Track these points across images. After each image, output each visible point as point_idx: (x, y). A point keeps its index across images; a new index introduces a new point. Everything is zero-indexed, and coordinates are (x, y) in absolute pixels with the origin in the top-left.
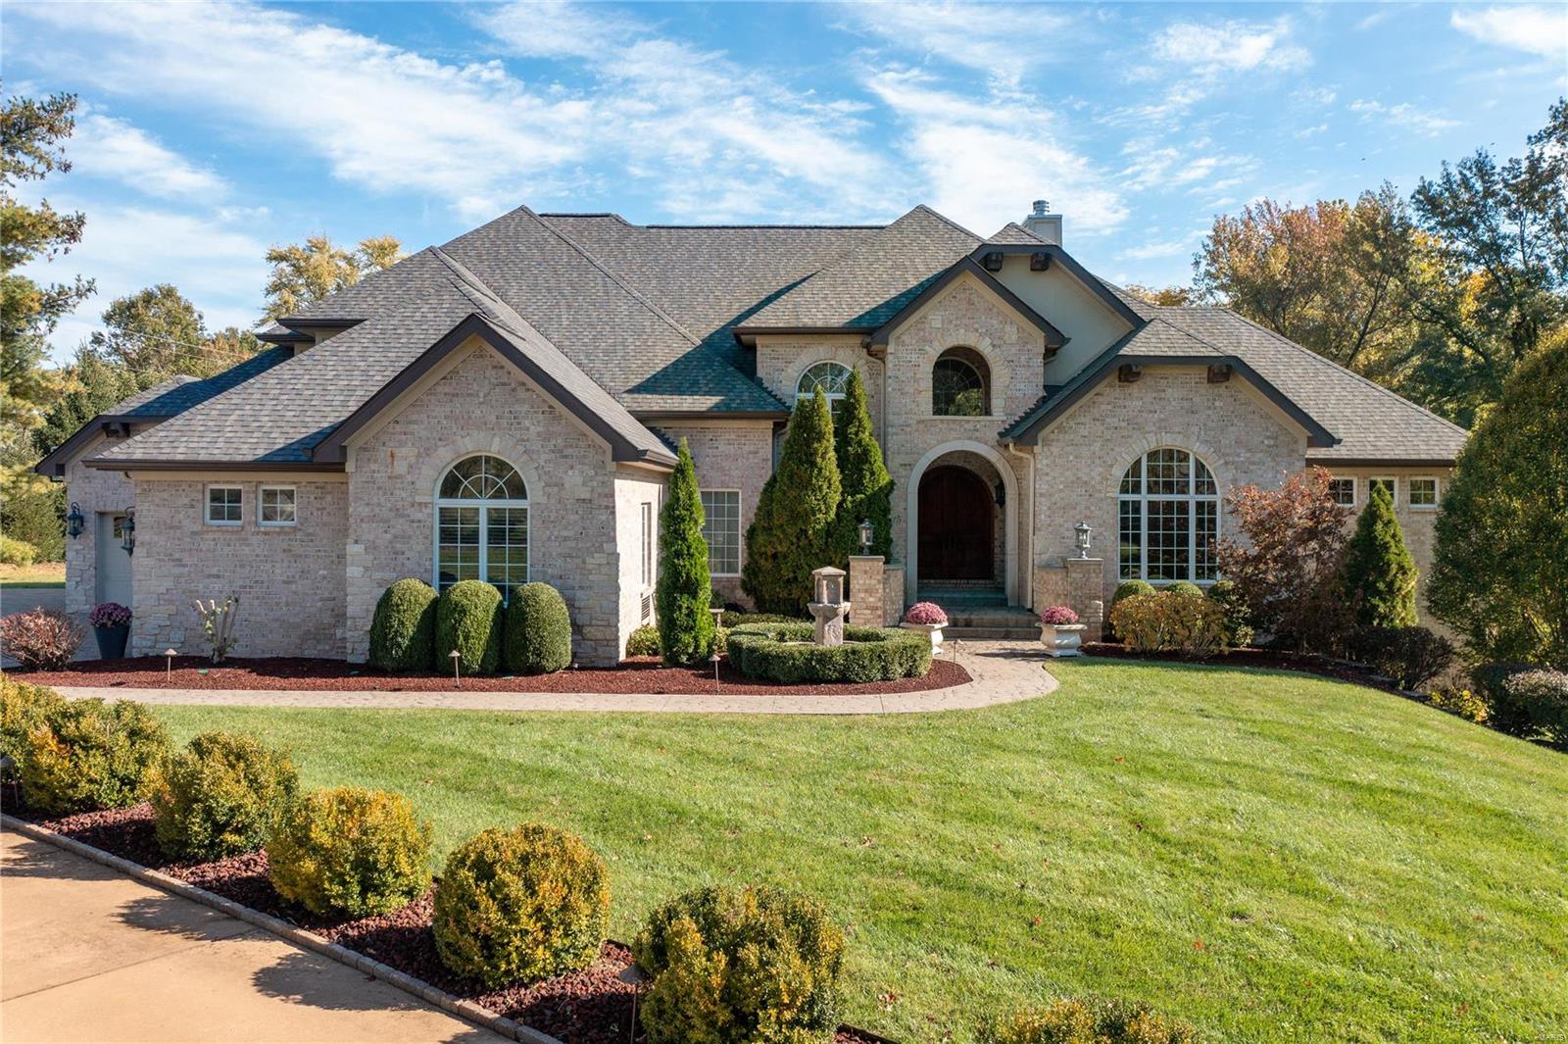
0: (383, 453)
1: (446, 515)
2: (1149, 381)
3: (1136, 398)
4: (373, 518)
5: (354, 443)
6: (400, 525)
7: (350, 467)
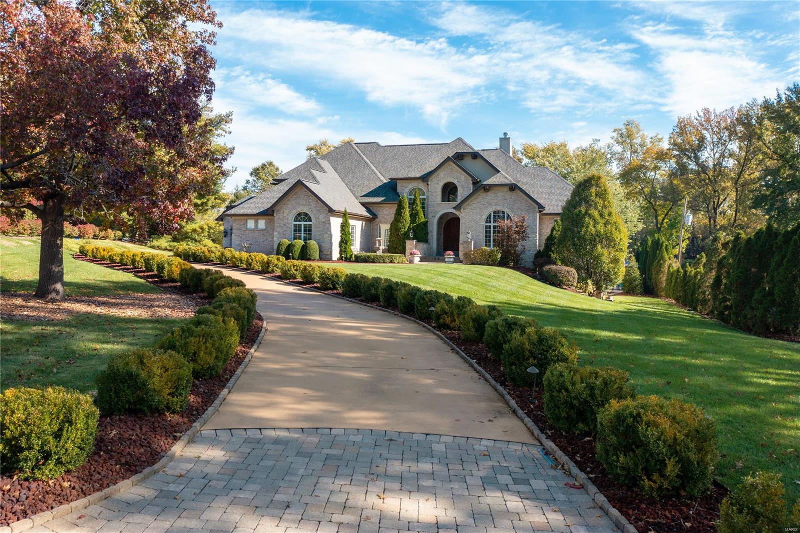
0: (282, 212)
1: (295, 226)
2: (493, 191)
3: (490, 196)
4: (280, 226)
5: (276, 209)
6: (285, 228)
7: (275, 215)
